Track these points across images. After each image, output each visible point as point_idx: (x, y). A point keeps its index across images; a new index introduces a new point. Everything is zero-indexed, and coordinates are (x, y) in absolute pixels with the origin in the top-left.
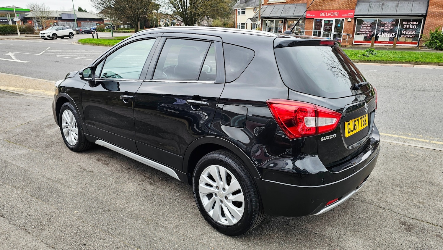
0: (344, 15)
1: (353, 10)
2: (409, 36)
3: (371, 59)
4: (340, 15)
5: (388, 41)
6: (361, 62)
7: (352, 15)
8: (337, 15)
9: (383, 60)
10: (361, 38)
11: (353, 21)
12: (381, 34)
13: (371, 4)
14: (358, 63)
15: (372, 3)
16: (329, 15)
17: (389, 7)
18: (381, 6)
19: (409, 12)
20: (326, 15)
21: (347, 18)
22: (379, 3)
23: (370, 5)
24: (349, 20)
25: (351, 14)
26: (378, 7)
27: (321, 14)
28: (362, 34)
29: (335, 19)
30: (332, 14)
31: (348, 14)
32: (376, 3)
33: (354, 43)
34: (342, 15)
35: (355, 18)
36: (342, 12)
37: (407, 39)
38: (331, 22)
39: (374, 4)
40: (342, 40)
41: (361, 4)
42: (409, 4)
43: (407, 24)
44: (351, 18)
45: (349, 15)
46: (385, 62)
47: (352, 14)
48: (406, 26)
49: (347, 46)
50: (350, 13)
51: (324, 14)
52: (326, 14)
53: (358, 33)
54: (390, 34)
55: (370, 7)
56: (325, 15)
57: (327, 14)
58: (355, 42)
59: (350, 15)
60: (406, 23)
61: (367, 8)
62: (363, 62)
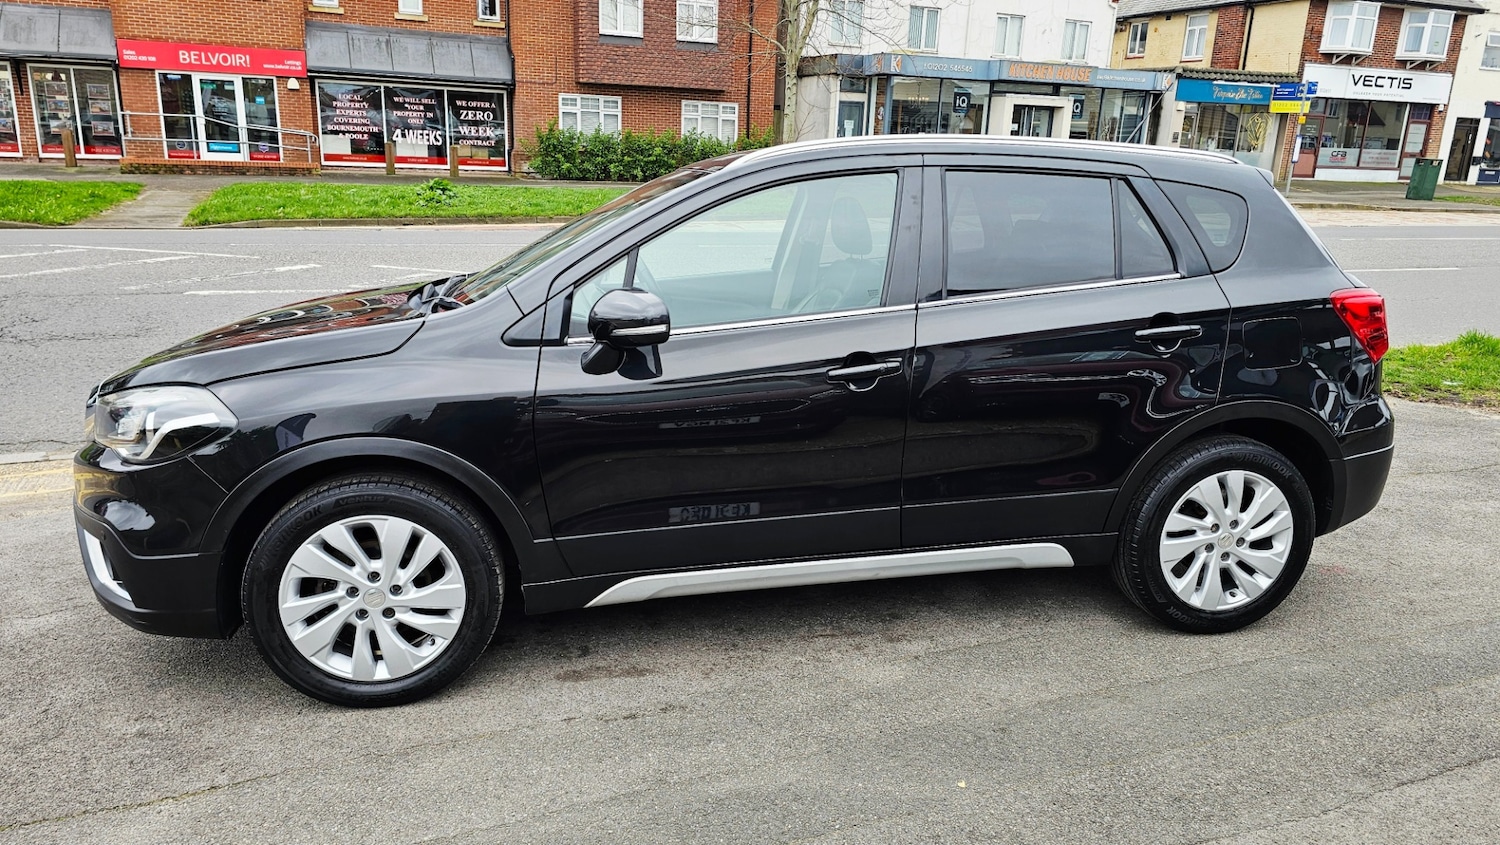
0: (272, 66)
1: (299, 52)
2: (480, 143)
4: (256, 65)
5: (426, 155)
7: (300, 68)
8: (245, 62)
9: (501, 215)
10: (341, 145)
11: (307, 87)
12: (404, 136)
13: (350, 37)
15: (356, 35)
16: (214, 62)
17: (410, 51)
18: (384, 45)
19: (467, 74)
20: (204, 62)
21: (283, 77)
22: (375, 38)
23: (351, 42)
24: (293, 84)
25: (295, 66)
26: (377, 49)
27: (181, 57)
28: (344, 133)
29: (240, 77)
30: (225, 59)
31: (284, 64)
32: (366, 37)
33: (324, 163)
34: (266, 66)
35: (312, 80)
36: (261, 54)
37: (474, 150)
38: (227, 87)
39: (361, 37)
40: (281, 150)
41: (318, 33)
42: (461, 49)
43: (468, 108)
44: (296, 78)
45: (287, 67)
47: (298, 63)
48: (465, 112)
49: (314, 172)
50: (289, 62)
51: (193, 57)
52: (200, 56)
53: (330, 127)
54: (428, 135)
55: (350, 43)
56: (200, 59)
57: (207, 59)
58: (328, 157)
59: (294, 68)
60: (464, 103)
61: (342, 50)
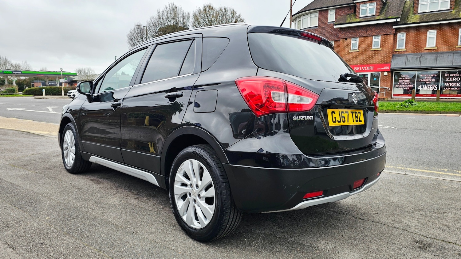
0: (380, 69)
1: (389, 64)
2: (453, 89)
3: (411, 110)
4: (375, 69)
5: (431, 94)
6: (399, 112)
7: (388, 69)
8: (372, 68)
9: (425, 110)
10: (400, 91)
11: (390, 74)
12: (422, 87)
13: (407, 57)
14: (397, 114)
15: (409, 56)
16: (363, 70)
17: (428, 59)
18: (418, 59)
19: (450, 65)
20: (361, 70)
21: (383, 72)
22: (416, 57)
23: (407, 59)
24: (386, 73)
25: (387, 68)
26: (416, 60)
27: (355, 69)
28: (401, 87)
29: (370, 73)
30: (366, 68)
31: (383, 68)
32: (413, 57)
33: (393, 97)
34: (378, 69)
35: (392, 72)
36: (377, 66)
37: (451, 92)
38: (366, 76)
39: (411, 57)
40: (379, 93)
41: (396, 58)
42: (449, 57)
43: (450, 77)
44: (387, 72)
45: (384, 69)
46: (426, 112)
47: (388, 67)
48: (448, 78)
49: (385, 99)
50: (385, 67)
51: (358, 69)
52: (360, 68)
53: (396, 86)
54: (432, 87)
55: (407, 60)
56: (360, 69)
57: (362, 69)
58: (394, 95)
59: (386, 69)
60: (448, 75)
61: (403, 62)
62: (402, 112)
